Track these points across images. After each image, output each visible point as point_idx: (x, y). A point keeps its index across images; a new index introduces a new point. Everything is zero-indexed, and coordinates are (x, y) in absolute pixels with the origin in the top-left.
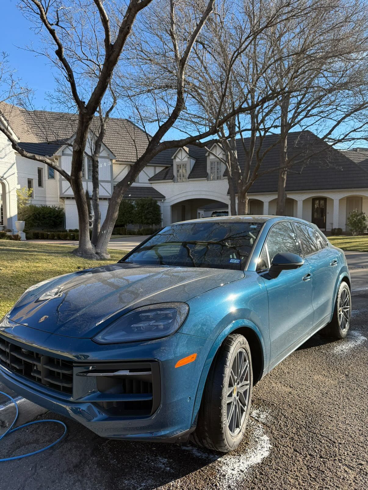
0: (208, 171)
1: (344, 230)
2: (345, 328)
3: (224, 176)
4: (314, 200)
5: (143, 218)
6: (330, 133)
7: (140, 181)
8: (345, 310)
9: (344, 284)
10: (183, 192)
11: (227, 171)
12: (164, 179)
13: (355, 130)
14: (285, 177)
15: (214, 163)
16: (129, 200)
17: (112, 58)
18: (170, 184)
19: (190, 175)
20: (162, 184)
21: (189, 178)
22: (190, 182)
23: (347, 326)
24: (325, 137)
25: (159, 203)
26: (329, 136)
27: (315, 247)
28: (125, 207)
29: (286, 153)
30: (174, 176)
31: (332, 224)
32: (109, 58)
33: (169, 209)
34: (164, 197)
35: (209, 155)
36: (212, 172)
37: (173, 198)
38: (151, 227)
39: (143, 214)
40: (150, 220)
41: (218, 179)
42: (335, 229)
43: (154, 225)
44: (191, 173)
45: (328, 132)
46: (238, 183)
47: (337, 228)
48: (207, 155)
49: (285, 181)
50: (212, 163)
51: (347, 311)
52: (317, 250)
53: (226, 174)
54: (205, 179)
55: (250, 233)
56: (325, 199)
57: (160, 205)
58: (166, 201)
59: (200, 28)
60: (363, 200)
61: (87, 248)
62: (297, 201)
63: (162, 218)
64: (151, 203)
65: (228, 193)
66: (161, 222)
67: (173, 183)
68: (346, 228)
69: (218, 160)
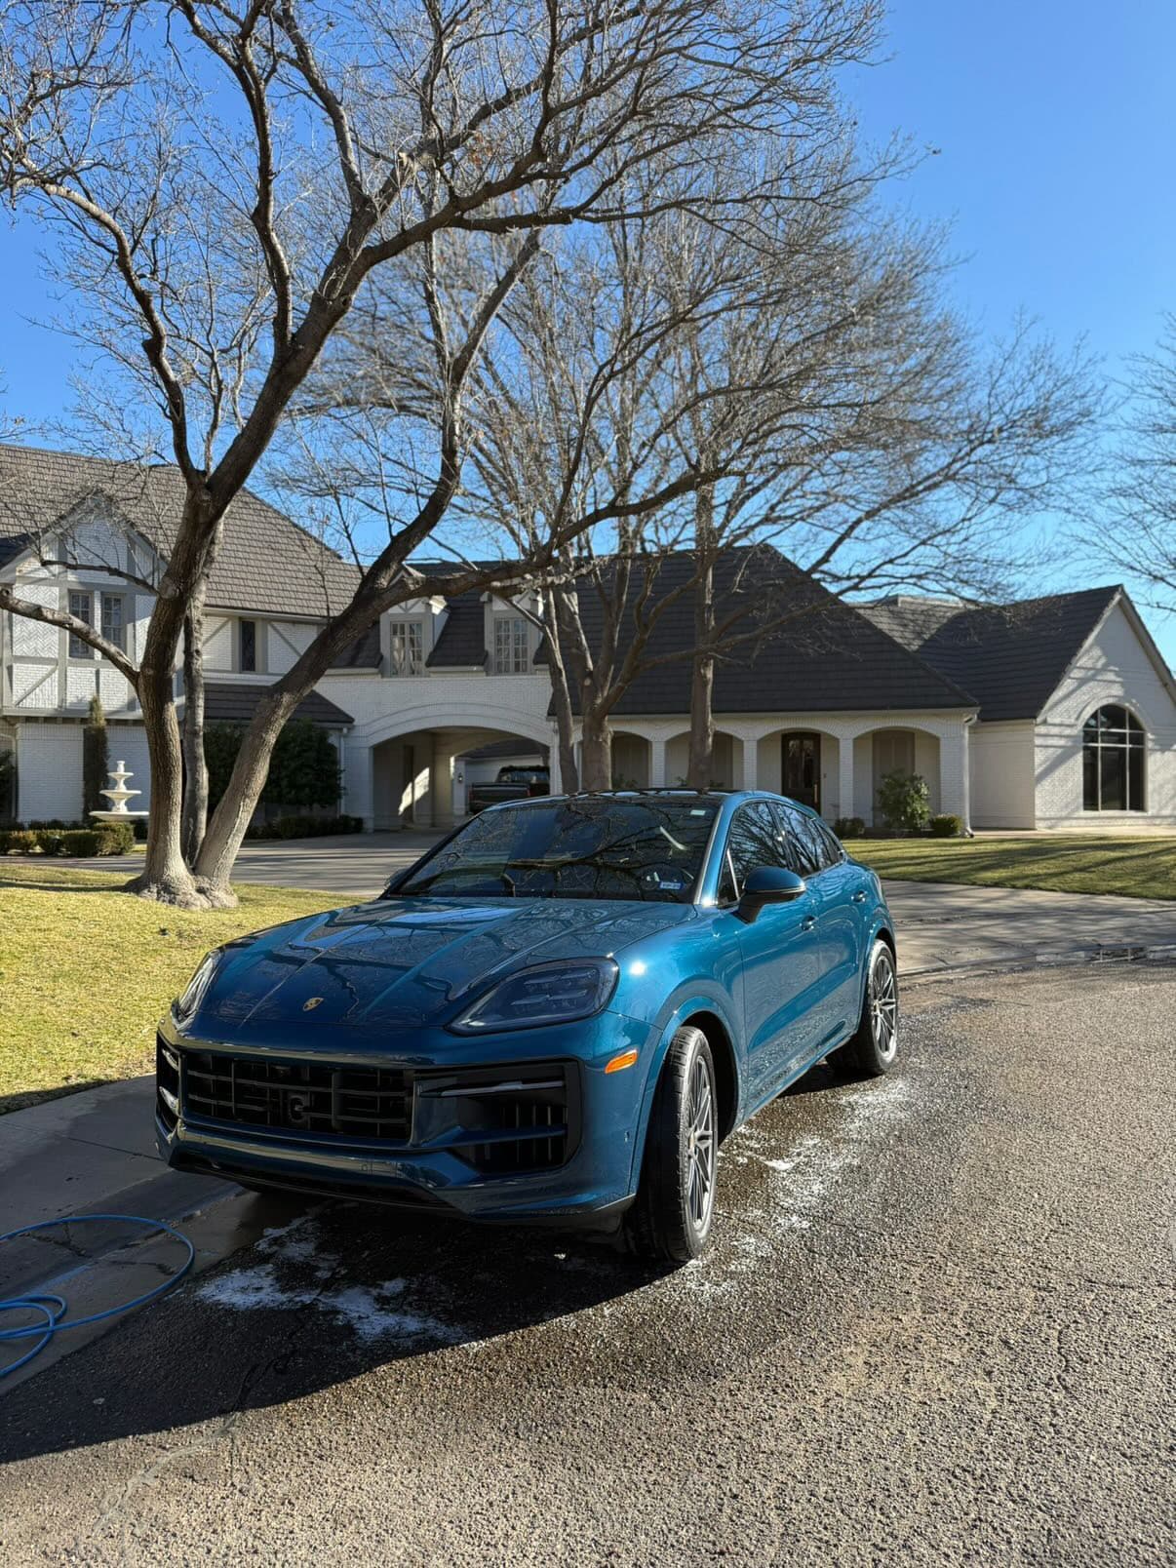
0: (490, 646)
1: (869, 824)
2: (887, 1049)
3: (536, 662)
4: (786, 737)
5: (284, 783)
6: (825, 559)
7: (270, 671)
8: (887, 1008)
9: (880, 945)
10: (411, 705)
11: (545, 648)
12: (351, 664)
13: (891, 561)
14: (710, 675)
15: (507, 623)
16: (235, 727)
17: (292, 367)
18: (369, 679)
19: (432, 656)
20: (342, 679)
21: (429, 664)
22: (434, 678)
23: (893, 1044)
24: (814, 568)
25: (333, 740)
26: (825, 567)
27: (810, 861)
28: (221, 750)
29: (710, 606)
30: (382, 657)
31: (837, 806)
32: (283, 365)
33: (365, 756)
34: (349, 720)
35: (490, 600)
36: (499, 650)
37: (377, 726)
38: (304, 812)
39: (284, 774)
40: (307, 790)
41: (517, 668)
42: (845, 821)
43: (316, 806)
44: (435, 650)
45: (820, 554)
46: (583, 686)
47: (851, 816)
48: (484, 598)
49: (710, 687)
50: (498, 625)
51: (891, 1011)
52: (816, 868)
53: (544, 655)
54: (481, 668)
55: (662, 830)
56: (815, 737)
57: (336, 745)
58: (355, 733)
59: (505, 289)
60: (917, 742)
61: (173, 874)
62: (741, 742)
63: (343, 784)
64: (310, 739)
65: (551, 713)
66: (340, 797)
67: (378, 678)
68: (874, 817)
69: (520, 615)
